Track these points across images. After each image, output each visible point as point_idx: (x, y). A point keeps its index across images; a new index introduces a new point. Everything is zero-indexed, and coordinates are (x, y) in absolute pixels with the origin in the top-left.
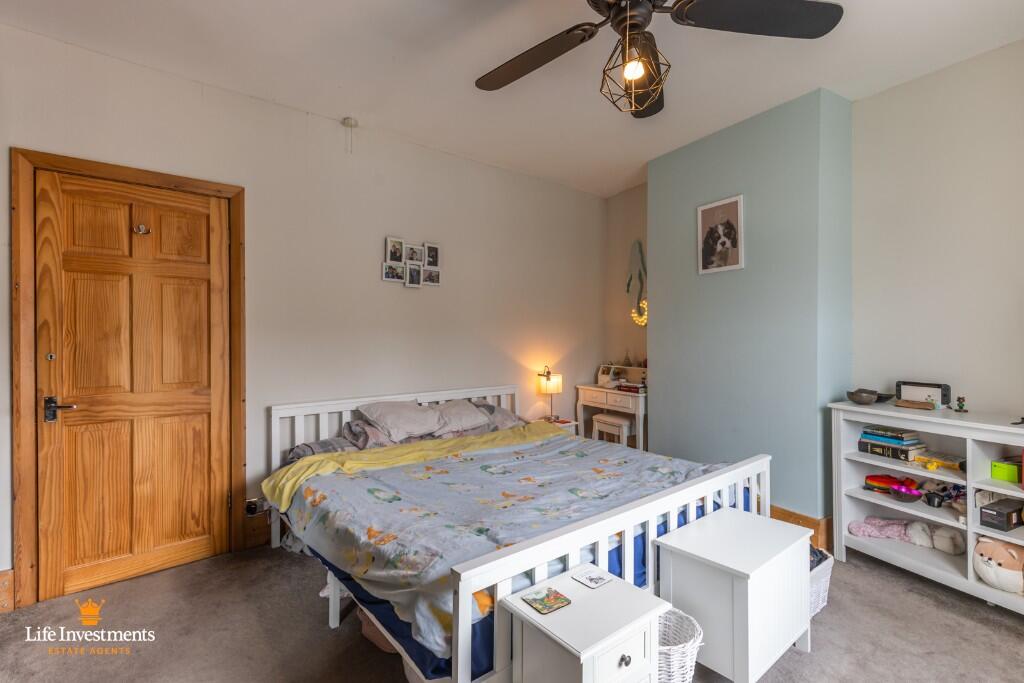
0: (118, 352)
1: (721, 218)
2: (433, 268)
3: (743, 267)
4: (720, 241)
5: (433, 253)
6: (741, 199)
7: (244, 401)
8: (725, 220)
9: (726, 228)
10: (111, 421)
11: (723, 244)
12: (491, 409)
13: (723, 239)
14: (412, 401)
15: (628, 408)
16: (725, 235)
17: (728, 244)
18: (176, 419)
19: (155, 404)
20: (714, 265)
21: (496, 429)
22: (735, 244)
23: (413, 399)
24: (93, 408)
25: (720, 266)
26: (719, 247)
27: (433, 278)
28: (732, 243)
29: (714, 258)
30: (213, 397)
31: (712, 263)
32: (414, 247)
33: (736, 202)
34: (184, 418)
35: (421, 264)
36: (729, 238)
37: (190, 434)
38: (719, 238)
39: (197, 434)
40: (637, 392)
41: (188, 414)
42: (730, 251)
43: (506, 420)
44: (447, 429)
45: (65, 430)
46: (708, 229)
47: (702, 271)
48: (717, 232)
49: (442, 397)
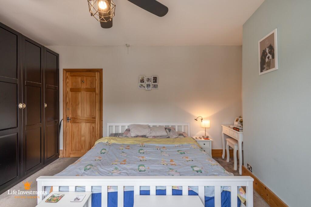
0: (79, 108)
1: (268, 44)
2: (155, 84)
3: (277, 69)
4: (267, 57)
5: (155, 79)
6: (276, 31)
7: (102, 121)
8: (269, 45)
9: (270, 49)
10: (77, 123)
11: (269, 58)
12: (170, 130)
13: (269, 55)
14: (147, 125)
15: (236, 137)
16: (269, 53)
17: (271, 57)
18: (89, 123)
19: (85, 120)
20: (265, 70)
21: (169, 137)
22: (273, 57)
23: (147, 124)
24: (75, 120)
25: (267, 70)
26: (267, 60)
27: (155, 86)
28: (272, 56)
29: (265, 66)
30: (96, 119)
31: (264, 68)
32: (149, 78)
33: (273, 34)
34: (91, 123)
35: (151, 82)
36: (271, 54)
37: (92, 127)
38: (267, 55)
39: (93, 128)
40: (239, 131)
41: (92, 123)
42: (271, 60)
43: (174, 135)
44: (150, 135)
45: (70, 124)
46: (263, 51)
47: (260, 74)
48: (266, 52)
49: (151, 125)
